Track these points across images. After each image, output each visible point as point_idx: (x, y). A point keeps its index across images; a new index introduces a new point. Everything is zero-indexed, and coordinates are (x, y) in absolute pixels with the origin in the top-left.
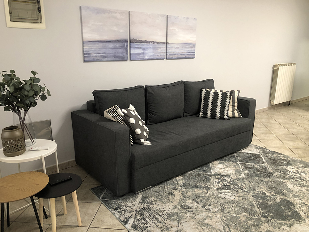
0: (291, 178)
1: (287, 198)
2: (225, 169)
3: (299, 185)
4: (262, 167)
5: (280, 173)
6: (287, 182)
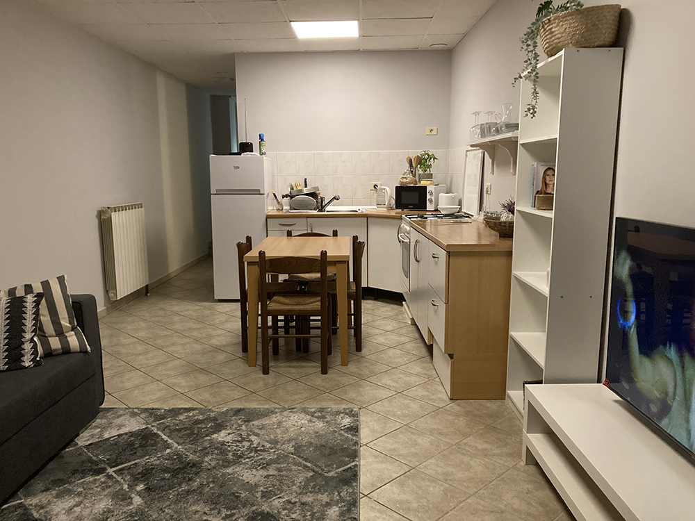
0: (238, 457)
1: (254, 508)
2: (82, 505)
3: (260, 465)
4: (169, 457)
5: (212, 454)
6: (237, 470)
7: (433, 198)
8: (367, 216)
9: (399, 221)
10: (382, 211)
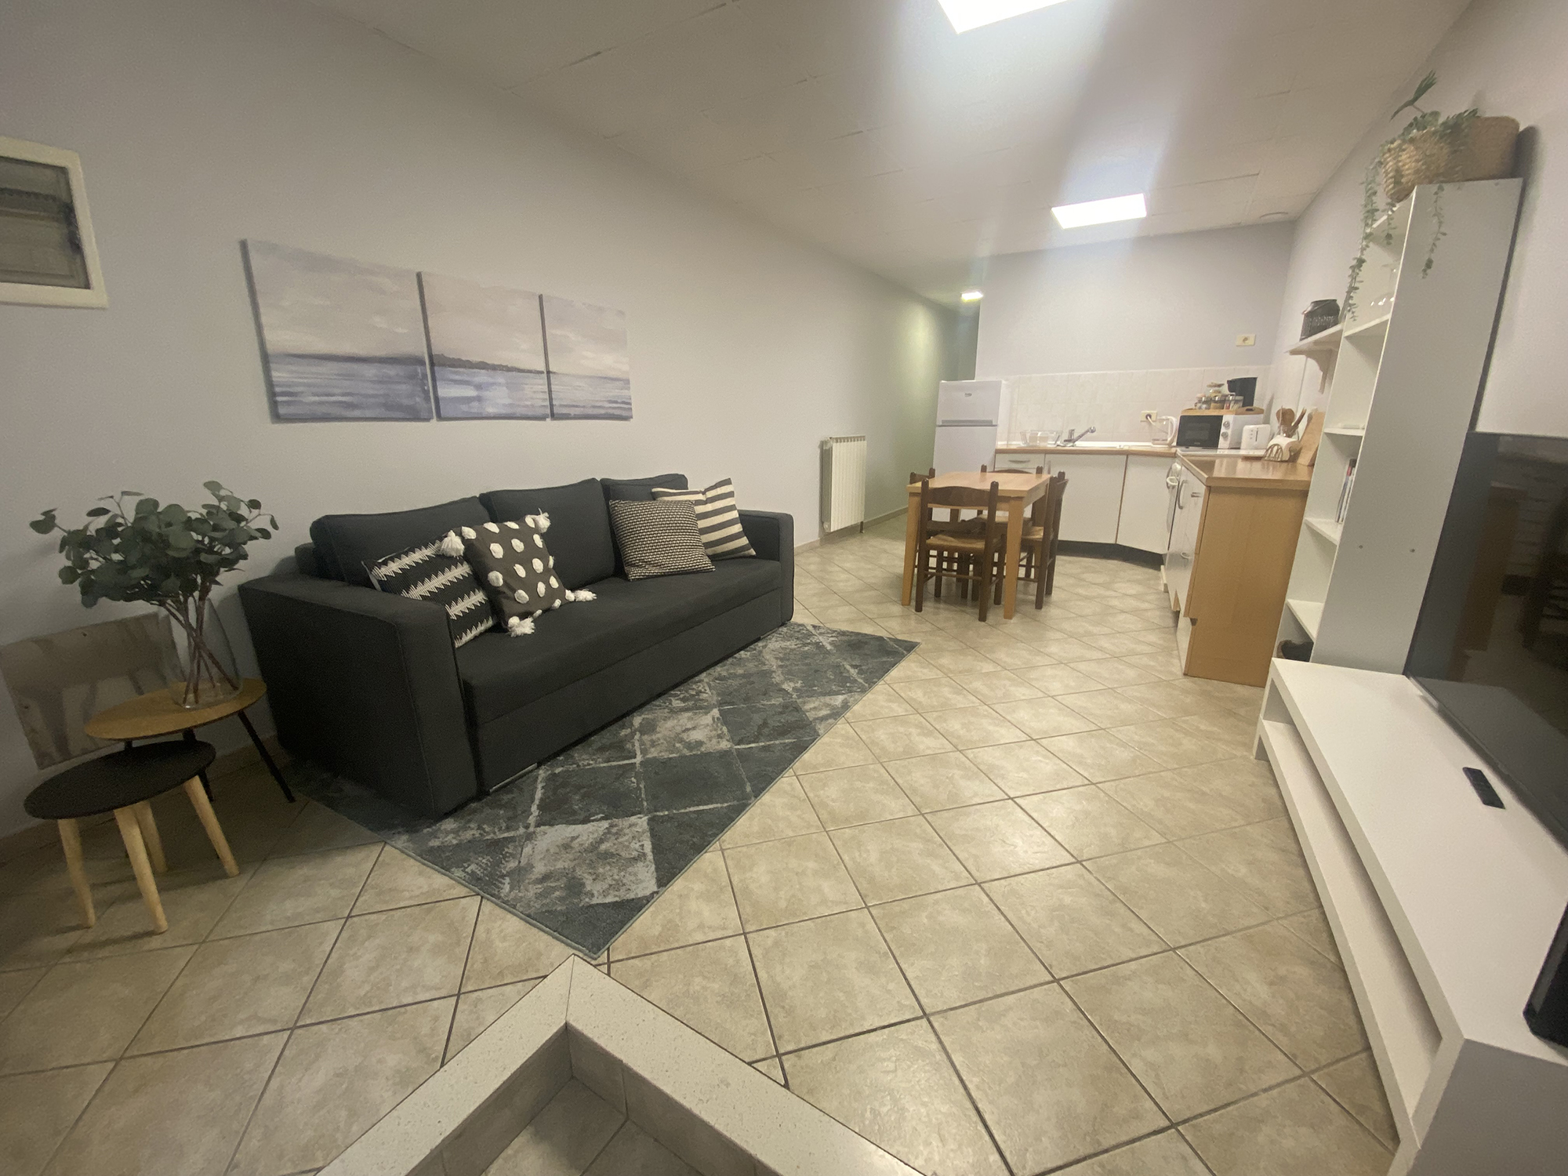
7: (1229, 432)
8: (1127, 454)
9: (1169, 460)
10: (1159, 448)
